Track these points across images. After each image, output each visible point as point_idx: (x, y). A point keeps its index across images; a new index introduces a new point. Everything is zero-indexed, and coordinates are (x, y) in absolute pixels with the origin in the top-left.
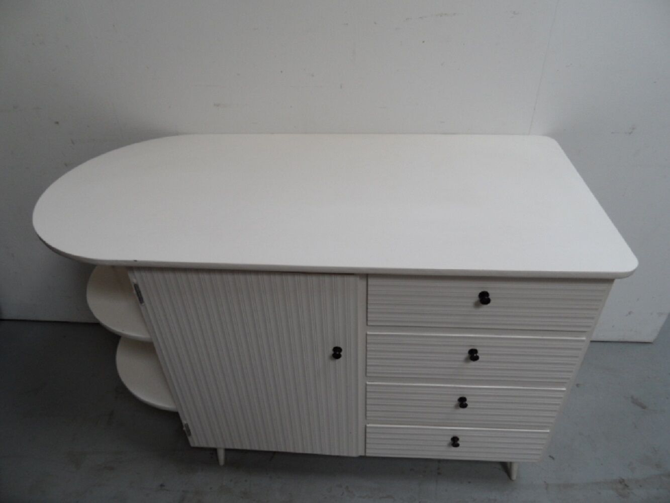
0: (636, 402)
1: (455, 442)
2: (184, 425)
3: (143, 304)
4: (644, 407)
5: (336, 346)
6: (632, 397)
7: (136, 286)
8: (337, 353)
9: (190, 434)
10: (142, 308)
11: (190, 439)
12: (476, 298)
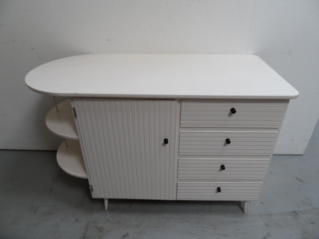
0: (298, 179)
1: (219, 190)
2: (90, 185)
3: (76, 119)
4: (301, 181)
5: (166, 138)
6: (296, 177)
7: (74, 109)
8: (166, 141)
9: (92, 191)
10: (76, 121)
11: (92, 193)
12: (229, 112)
